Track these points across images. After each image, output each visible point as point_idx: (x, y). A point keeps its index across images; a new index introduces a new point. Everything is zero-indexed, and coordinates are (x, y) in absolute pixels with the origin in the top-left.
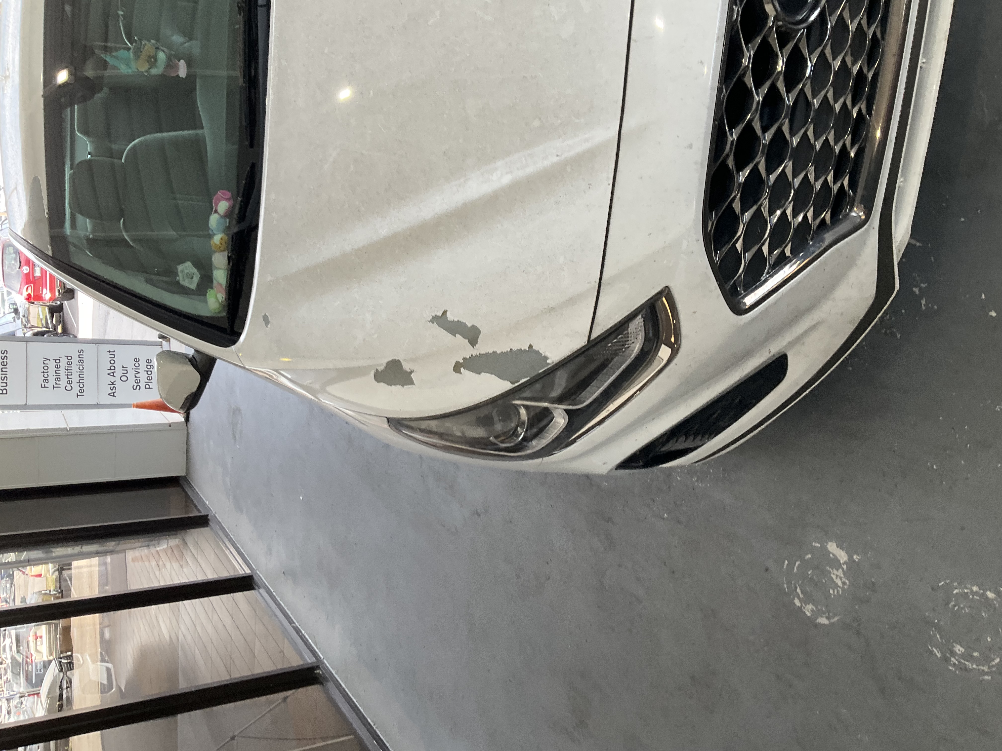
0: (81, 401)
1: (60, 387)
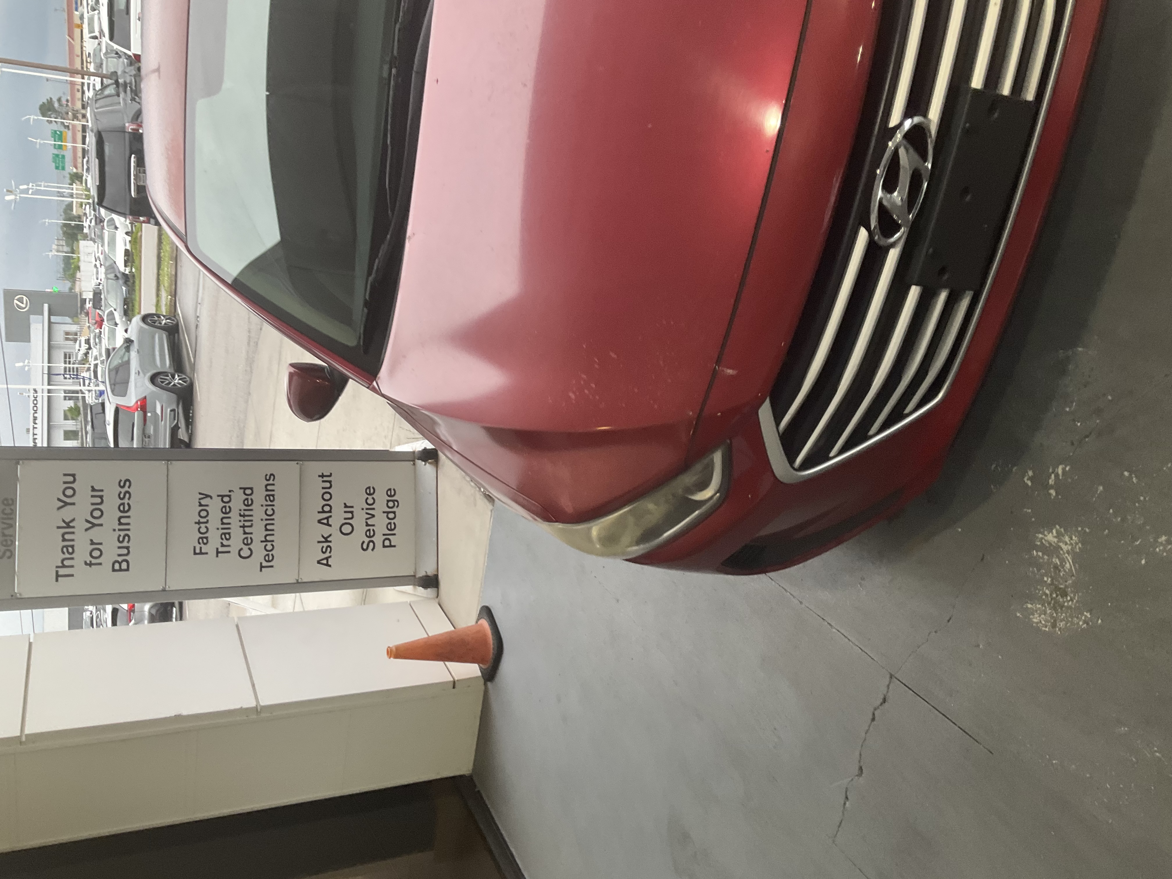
0: (268, 577)
1: (229, 552)
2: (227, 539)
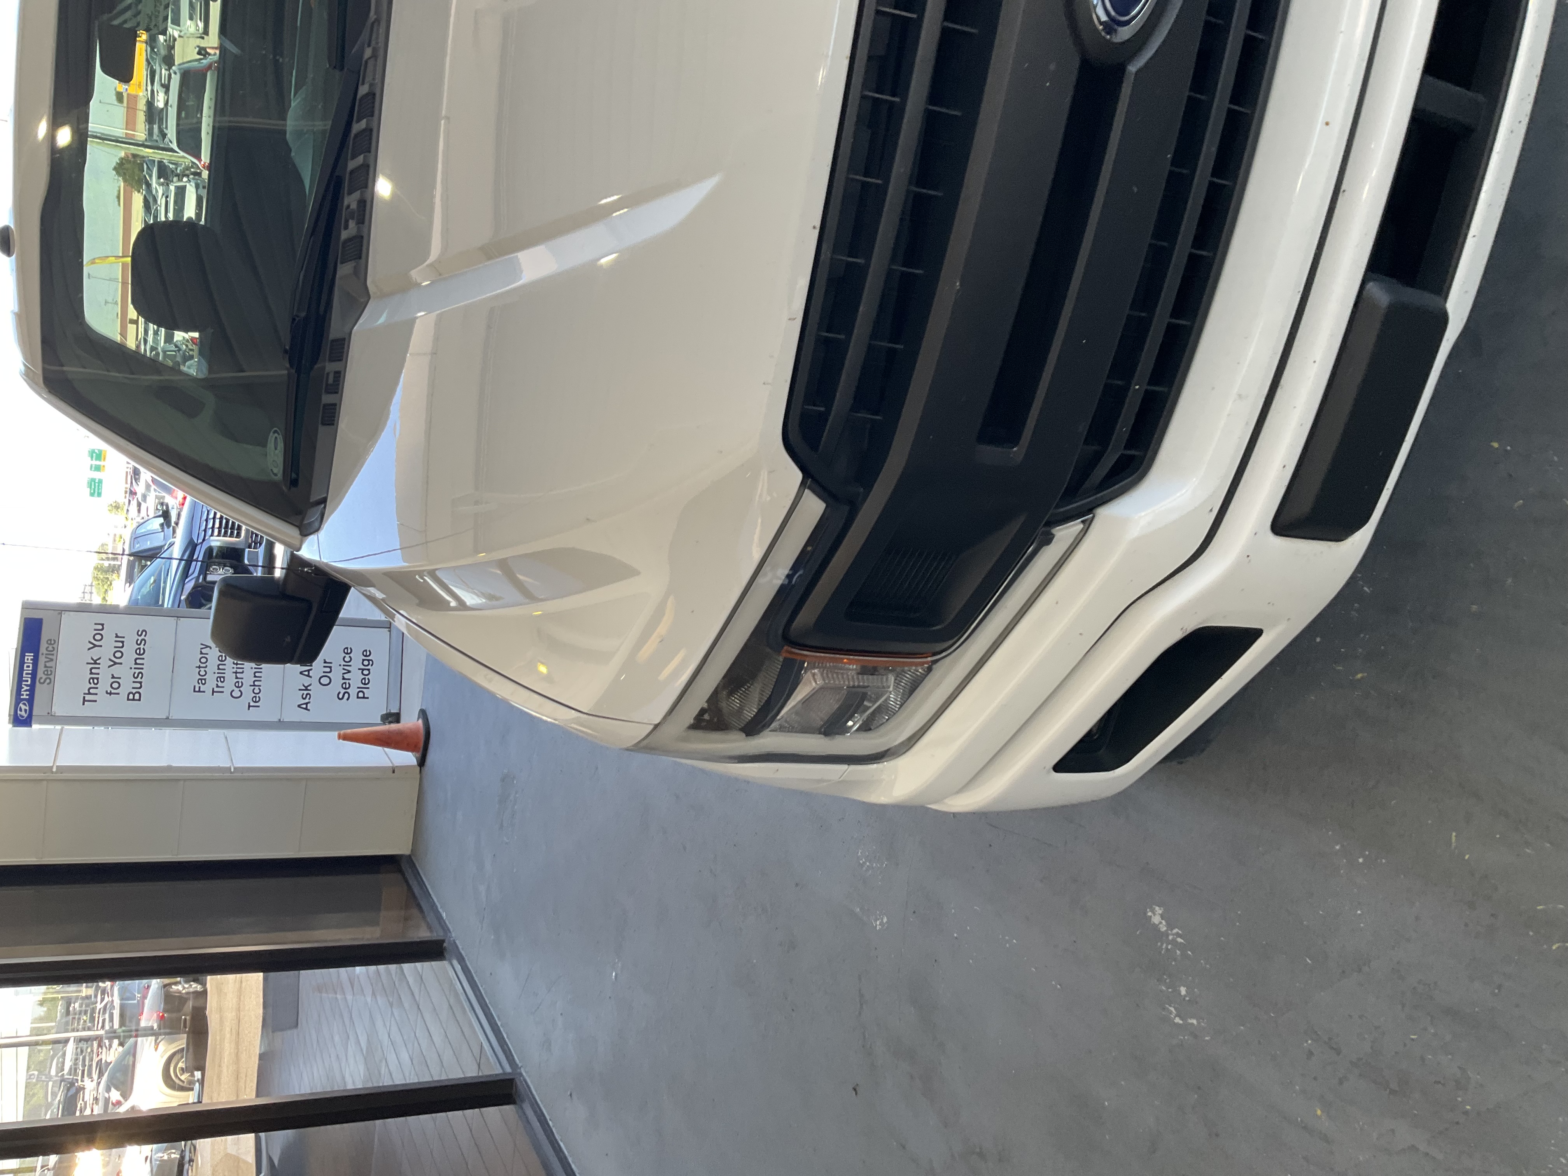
0: (254, 715)
1: (222, 692)
2: (221, 682)
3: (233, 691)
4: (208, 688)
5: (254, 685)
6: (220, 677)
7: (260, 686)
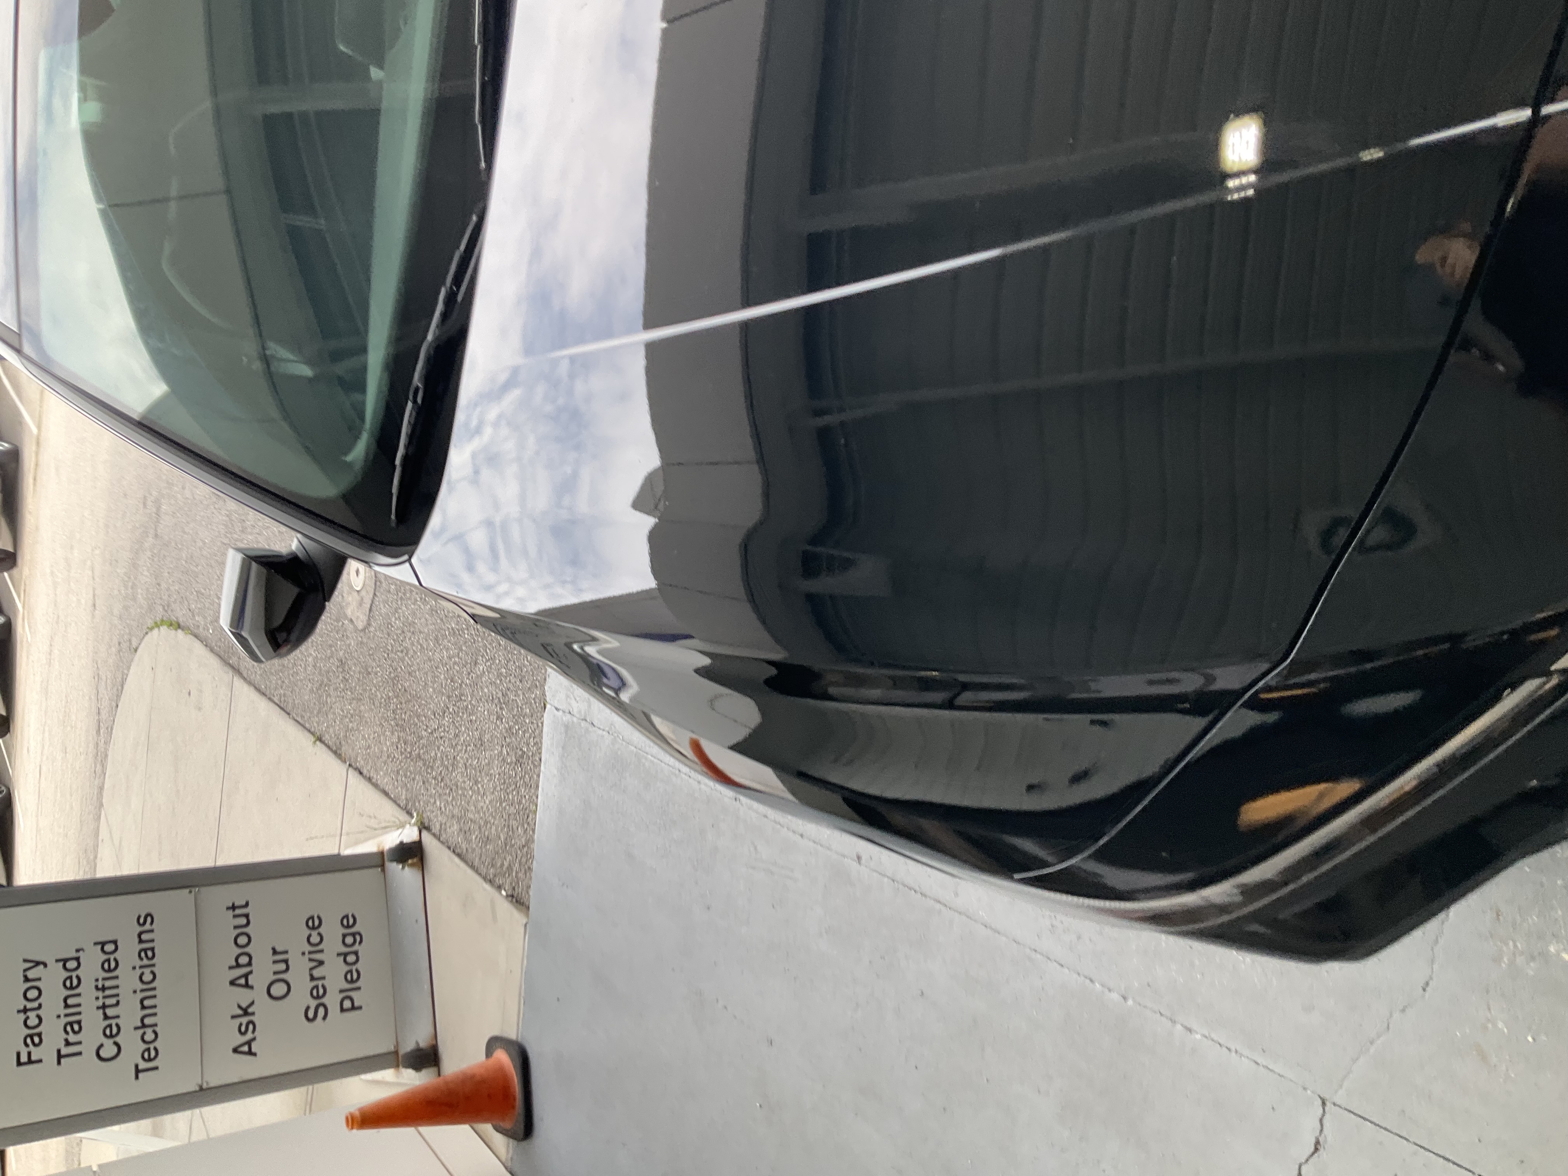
0: (150, 1087)
1: (80, 1053)
2: (74, 1032)
3: (102, 1045)
4: (46, 1052)
5: (144, 1026)
6: (71, 1024)
7: (156, 1025)
